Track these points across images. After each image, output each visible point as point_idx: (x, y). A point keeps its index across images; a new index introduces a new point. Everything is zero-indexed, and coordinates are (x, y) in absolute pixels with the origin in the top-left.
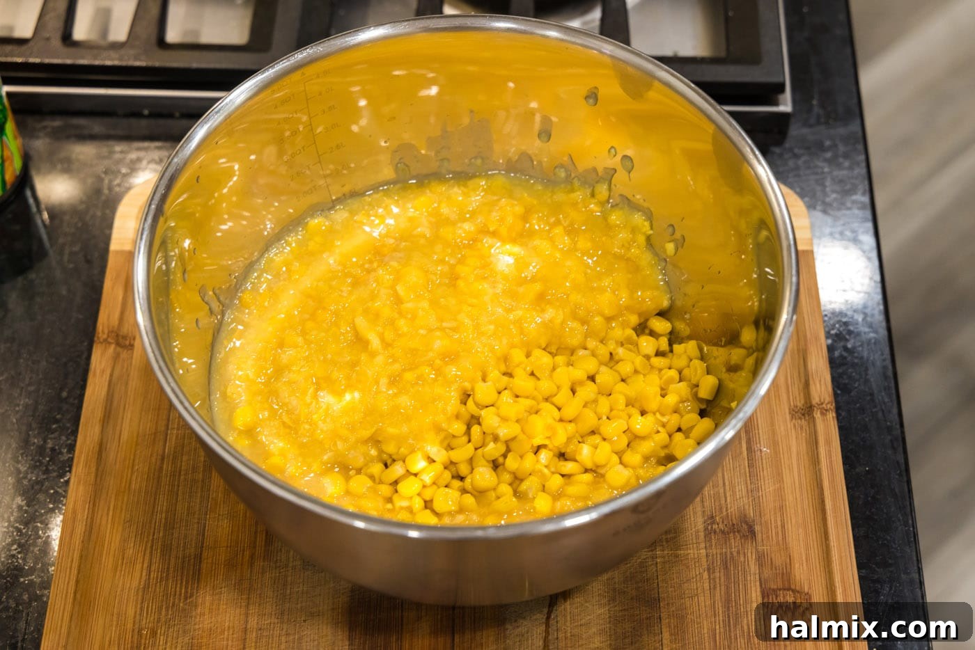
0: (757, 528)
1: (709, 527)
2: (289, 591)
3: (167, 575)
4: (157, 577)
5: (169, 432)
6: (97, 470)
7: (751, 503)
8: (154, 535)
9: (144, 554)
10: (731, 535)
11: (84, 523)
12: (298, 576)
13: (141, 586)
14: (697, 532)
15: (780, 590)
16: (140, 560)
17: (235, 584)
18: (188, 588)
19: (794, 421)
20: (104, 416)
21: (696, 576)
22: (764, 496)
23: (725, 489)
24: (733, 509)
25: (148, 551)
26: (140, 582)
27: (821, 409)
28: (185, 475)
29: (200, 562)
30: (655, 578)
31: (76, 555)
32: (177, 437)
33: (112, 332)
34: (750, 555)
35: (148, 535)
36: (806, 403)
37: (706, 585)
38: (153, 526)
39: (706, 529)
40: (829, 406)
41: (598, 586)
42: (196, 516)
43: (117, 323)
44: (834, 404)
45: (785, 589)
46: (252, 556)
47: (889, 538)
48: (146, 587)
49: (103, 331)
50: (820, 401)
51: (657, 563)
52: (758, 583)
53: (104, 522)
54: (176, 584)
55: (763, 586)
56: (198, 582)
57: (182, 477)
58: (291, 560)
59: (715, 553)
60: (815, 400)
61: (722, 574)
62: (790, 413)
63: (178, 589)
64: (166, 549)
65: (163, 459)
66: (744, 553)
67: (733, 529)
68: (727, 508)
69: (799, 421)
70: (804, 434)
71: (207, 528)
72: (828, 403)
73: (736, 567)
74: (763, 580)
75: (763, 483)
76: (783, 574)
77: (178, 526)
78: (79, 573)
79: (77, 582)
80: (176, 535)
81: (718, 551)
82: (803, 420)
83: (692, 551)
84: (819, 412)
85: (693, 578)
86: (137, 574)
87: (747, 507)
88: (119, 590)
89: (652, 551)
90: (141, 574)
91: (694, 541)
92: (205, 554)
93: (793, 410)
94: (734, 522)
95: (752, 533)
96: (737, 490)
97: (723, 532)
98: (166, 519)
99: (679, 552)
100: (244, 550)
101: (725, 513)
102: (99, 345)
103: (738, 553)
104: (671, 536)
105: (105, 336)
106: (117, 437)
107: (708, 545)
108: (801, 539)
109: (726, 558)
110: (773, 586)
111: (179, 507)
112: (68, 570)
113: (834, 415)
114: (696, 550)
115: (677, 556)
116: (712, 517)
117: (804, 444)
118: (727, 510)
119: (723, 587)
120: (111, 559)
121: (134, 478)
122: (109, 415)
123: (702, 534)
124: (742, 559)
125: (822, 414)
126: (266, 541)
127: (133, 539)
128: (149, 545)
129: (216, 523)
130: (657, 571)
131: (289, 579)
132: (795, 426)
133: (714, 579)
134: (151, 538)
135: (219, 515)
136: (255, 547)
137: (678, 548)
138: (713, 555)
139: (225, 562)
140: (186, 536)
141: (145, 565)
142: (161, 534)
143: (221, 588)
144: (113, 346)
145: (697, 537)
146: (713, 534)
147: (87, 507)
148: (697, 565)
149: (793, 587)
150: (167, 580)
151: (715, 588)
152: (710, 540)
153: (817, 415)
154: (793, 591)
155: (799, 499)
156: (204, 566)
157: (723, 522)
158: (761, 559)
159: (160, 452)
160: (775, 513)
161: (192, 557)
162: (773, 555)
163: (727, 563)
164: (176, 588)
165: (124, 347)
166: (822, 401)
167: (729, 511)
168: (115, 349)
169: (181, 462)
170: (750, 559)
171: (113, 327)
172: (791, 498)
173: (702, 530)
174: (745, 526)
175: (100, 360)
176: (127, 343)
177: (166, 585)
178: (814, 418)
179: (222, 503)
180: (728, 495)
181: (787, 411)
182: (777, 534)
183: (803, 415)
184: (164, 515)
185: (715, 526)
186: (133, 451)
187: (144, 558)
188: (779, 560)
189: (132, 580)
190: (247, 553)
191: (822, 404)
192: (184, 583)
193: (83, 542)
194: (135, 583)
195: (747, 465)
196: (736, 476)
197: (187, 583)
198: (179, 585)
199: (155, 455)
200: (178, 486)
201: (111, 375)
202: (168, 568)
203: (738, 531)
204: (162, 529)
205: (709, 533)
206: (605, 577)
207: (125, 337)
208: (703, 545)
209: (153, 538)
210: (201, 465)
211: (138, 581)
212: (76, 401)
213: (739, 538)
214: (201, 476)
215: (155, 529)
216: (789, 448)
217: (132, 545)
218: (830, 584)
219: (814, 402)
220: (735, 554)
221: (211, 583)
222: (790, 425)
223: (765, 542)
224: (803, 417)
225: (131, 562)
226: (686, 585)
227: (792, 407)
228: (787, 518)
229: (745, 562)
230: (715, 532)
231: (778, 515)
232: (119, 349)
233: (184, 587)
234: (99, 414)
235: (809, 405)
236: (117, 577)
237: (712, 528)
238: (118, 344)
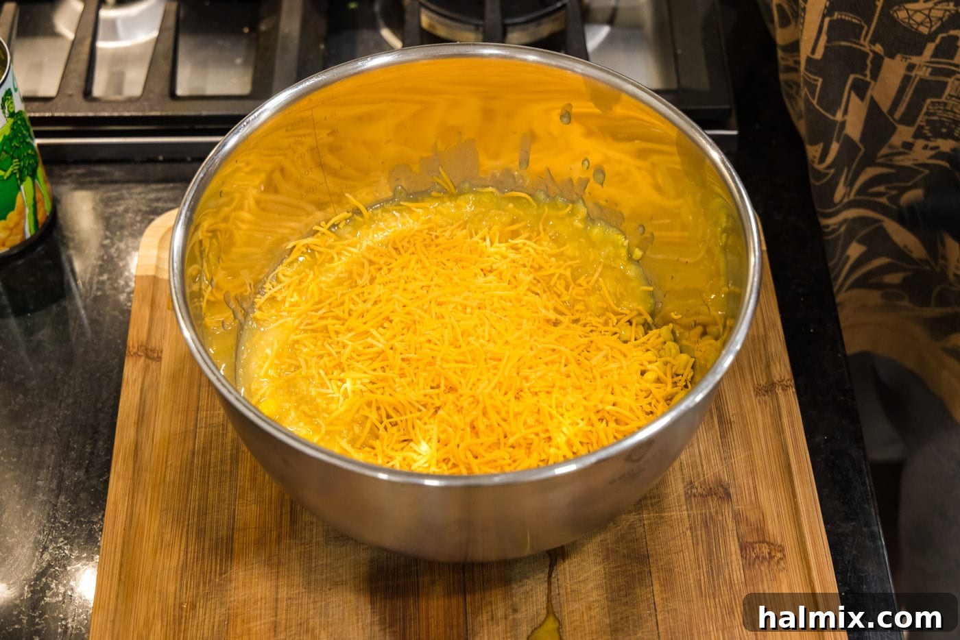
0: (732, 491)
1: (689, 492)
2: (313, 565)
3: (203, 555)
4: (194, 557)
5: (198, 431)
6: (134, 466)
7: (725, 469)
8: (189, 521)
9: (181, 539)
10: (709, 498)
11: (125, 513)
12: (322, 550)
13: (180, 566)
14: (679, 496)
15: (756, 543)
16: (177, 543)
17: (265, 560)
18: (222, 565)
19: (758, 397)
20: (138, 419)
21: (680, 534)
22: (736, 463)
23: (701, 458)
24: (709, 475)
25: (184, 535)
26: (178, 563)
27: (782, 385)
28: (215, 467)
29: (232, 542)
30: (644, 537)
31: (119, 541)
32: (205, 435)
33: (141, 346)
34: (727, 514)
35: (184, 520)
36: (768, 381)
37: (690, 542)
38: (187, 513)
39: (686, 493)
40: (789, 382)
41: (592, 547)
42: (226, 502)
43: (145, 338)
44: (793, 381)
45: (760, 542)
46: (279, 536)
47: (849, 497)
48: (184, 567)
49: (133, 347)
50: (781, 378)
51: (644, 525)
52: (736, 538)
53: (142, 512)
54: (211, 563)
55: (741, 540)
56: (231, 560)
57: (212, 469)
58: (315, 537)
59: (695, 513)
60: (777, 378)
61: (703, 532)
62: (754, 391)
63: (213, 567)
64: (200, 533)
65: (193, 454)
66: (722, 512)
67: (711, 492)
68: (704, 474)
69: (763, 397)
70: (768, 408)
71: (236, 512)
72: (788, 380)
73: (715, 525)
74: (740, 535)
75: (734, 452)
76: (758, 529)
77: (210, 511)
78: (122, 557)
79: (121, 565)
80: (209, 520)
81: (699, 512)
82: (767, 397)
83: (674, 513)
84: (780, 389)
85: (677, 536)
86: (176, 556)
87: (721, 473)
88: (160, 570)
89: (639, 514)
90: (179, 556)
91: (677, 505)
92: (236, 535)
93: (757, 388)
94: (711, 486)
95: (728, 495)
96: (712, 459)
97: (701, 495)
98: (199, 506)
99: (664, 515)
100: (271, 531)
101: (702, 479)
102: (131, 358)
103: (717, 512)
104: (656, 500)
105: (135, 350)
106: (151, 436)
107: (689, 507)
108: (772, 499)
109: (706, 517)
110: (750, 540)
111: (210, 495)
112: (112, 554)
113: (794, 390)
114: (679, 511)
115: (662, 518)
116: (691, 483)
117: (769, 417)
118: (704, 477)
119: (705, 544)
120: (151, 544)
121: (168, 471)
122: (142, 418)
123: (683, 498)
124: (720, 518)
125: (784, 390)
126: (291, 520)
127: (170, 525)
128: (185, 529)
129: (245, 508)
130: (644, 531)
131: (314, 553)
132: (759, 402)
133: (697, 536)
134: (186, 523)
135: (247, 500)
136: (281, 527)
137: (663, 511)
138: (694, 516)
139: (254, 541)
140: (217, 521)
141: (183, 547)
142: (196, 519)
143: (253, 564)
144: (143, 359)
145: (679, 501)
146: (693, 498)
147: (127, 499)
148: (680, 524)
149: (767, 540)
150: (203, 559)
151: (697, 544)
152: (691, 503)
153: (779, 391)
154: (767, 543)
155: (767, 464)
156: (236, 546)
157: (701, 487)
158: (737, 518)
159: (191, 448)
160: (747, 477)
161: (225, 538)
162: (748, 514)
163: (708, 523)
164: (211, 565)
165: (153, 359)
166: (783, 378)
167: (706, 477)
168: (145, 361)
169: (210, 456)
170: (727, 518)
171: (142, 342)
172: (760, 463)
173: (683, 494)
174: (721, 489)
175: (132, 371)
176: (156, 355)
177: (203, 564)
178: (776, 394)
179: (249, 490)
180: (704, 463)
181: (752, 388)
182: (750, 495)
183: (766, 391)
184: (197, 503)
185: (694, 491)
186: (166, 448)
187: (181, 542)
188: (753, 517)
189: (170, 562)
190: (274, 533)
191: (783, 381)
192: (219, 561)
193: (124, 530)
194: (174, 563)
195: (719, 436)
196: (710, 447)
197: (221, 560)
198: (214, 564)
199: (186, 451)
200: (209, 477)
201: (143, 384)
202: (203, 549)
203: (715, 494)
204: (196, 515)
205: (689, 496)
206: (598, 539)
207: (153, 351)
208: (685, 507)
209: (188, 524)
210: (229, 457)
211: (176, 562)
212: (111, 410)
213: (716, 499)
214: (228, 467)
215: (189, 515)
216: (756, 421)
217: (170, 530)
218: (800, 536)
219: (775, 380)
220: (714, 514)
221: (243, 560)
222: (755, 401)
223: (740, 503)
224: (766, 393)
225: (169, 546)
226: (671, 542)
227: (756, 386)
228: (758, 480)
229: (723, 520)
230: (695, 496)
231: (750, 478)
232: (149, 361)
233: (218, 565)
234: (133, 417)
235: (771, 383)
236: (157, 559)
237: (691, 492)
238: (147, 356)
